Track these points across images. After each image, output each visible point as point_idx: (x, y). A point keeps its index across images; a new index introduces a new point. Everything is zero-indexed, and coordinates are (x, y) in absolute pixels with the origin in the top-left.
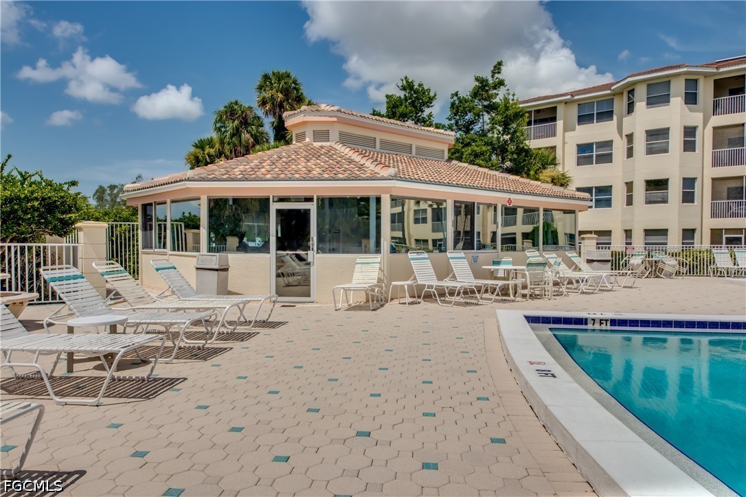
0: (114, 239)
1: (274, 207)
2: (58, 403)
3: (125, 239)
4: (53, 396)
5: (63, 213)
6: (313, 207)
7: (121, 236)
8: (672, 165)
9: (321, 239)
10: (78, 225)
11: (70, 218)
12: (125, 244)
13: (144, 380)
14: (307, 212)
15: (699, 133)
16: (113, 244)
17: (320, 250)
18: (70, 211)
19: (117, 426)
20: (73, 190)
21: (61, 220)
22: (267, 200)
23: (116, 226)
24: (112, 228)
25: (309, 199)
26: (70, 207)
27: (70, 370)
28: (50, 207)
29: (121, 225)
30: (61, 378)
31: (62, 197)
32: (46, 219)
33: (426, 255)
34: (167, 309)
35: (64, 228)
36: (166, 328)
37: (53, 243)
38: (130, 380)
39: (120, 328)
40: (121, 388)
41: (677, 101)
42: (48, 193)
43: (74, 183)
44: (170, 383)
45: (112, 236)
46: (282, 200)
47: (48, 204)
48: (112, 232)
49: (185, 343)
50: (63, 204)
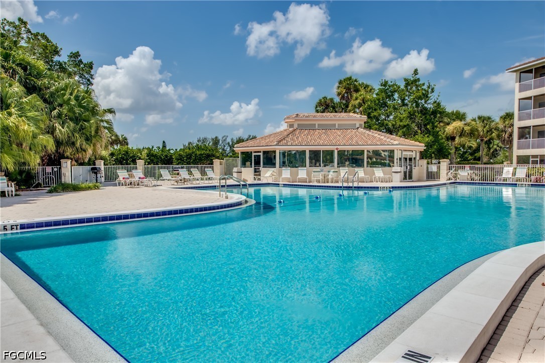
1: (253, 154)
6: (261, 154)
9: (264, 164)
10: (214, 161)
14: (260, 155)
17: (263, 167)
22: (252, 152)
25: (260, 152)
33: (289, 168)
46: (255, 152)
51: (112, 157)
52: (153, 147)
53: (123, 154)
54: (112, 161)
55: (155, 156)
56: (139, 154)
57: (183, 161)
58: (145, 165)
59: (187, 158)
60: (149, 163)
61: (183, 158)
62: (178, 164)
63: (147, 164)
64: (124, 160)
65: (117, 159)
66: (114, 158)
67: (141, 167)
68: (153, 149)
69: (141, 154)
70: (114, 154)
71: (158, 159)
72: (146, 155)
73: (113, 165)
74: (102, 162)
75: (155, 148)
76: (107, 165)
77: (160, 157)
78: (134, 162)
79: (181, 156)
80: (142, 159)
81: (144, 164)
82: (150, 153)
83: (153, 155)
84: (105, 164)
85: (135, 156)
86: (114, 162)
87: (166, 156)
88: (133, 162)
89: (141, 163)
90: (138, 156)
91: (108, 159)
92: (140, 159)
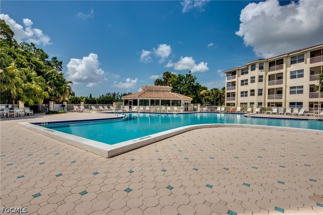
1: (129, 101)
8: (256, 86)
9: (133, 104)
15: (264, 77)
17: (133, 106)
25: (132, 100)
33: (143, 106)
41: (257, 69)
52: (88, 97)
53: (75, 99)
55: (89, 101)
57: (100, 103)
59: (102, 101)
61: (100, 101)
63: (85, 103)
64: (75, 102)
65: (72, 101)
67: (83, 105)
72: (84, 100)
73: (71, 104)
74: (66, 102)
76: (68, 104)
77: (91, 101)
78: (80, 103)
83: (87, 100)
84: (67, 104)
85: (80, 100)
87: (93, 101)
89: (82, 103)
91: (69, 101)
92: (82, 101)
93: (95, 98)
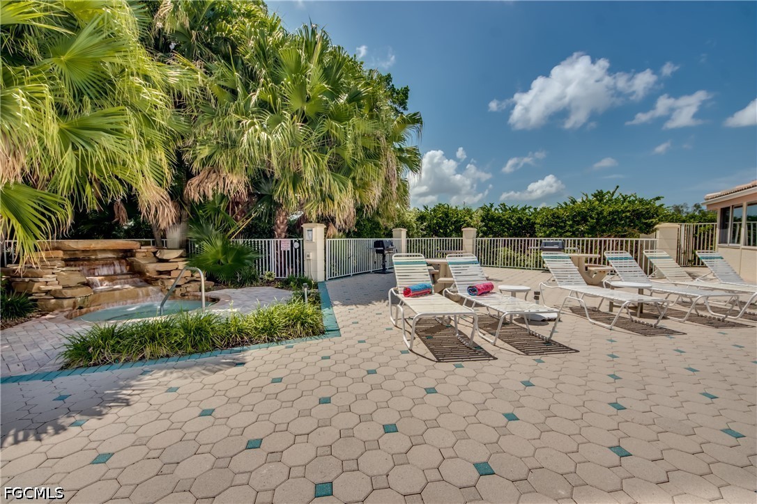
0: (698, 236)
2: (591, 322)
3: (708, 236)
4: (588, 318)
5: (646, 219)
7: (704, 234)
10: (657, 226)
11: (652, 222)
12: (708, 240)
13: (652, 326)
16: (696, 239)
18: (653, 217)
19: (612, 341)
20: (658, 203)
21: (646, 223)
23: (701, 226)
24: (697, 227)
26: (653, 215)
27: (611, 310)
28: (638, 215)
29: (705, 226)
30: (603, 313)
31: (648, 209)
32: (634, 223)
34: (698, 287)
35: (648, 229)
36: (691, 299)
37: (643, 238)
38: (643, 323)
39: (645, 291)
40: (633, 326)
42: (638, 206)
43: (658, 199)
44: (670, 332)
45: (696, 233)
47: (637, 214)
48: (696, 230)
49: (710, 314)
50: (648, 213)
51: (422, 223)
52: (492, 206)
53: (440, 218)
54: (422, 229)
55: (497, 220)
56: (467, 218)
57: (562, 228)
58: (477, 236)
59: (574, 221)
60: (485, 234)
61: (564, 222)
62: (549, 236)
63: (480, 235)
64: (440, 227)
65: (429, 226)
66: (425, 224)
67: (471, 241)
68: (493, 209)
69: (471, 218)
70: (425, 218)
71: (503, 225)
72: (479, 219)
73: (424, 236)
74: (404, 232)
75: (496, 206)
76: (412, 236)
77: (507, 221)
78: (458, 231)
79: (558, 217)
80: (472, 227)
81: (475, 234)
82: (487, 216)
83: (492, 219)
84: (408, 235)
85: (460, 222)
86: (425, 233)
87: (520, 220)
88: (456, 232)
89: (469, 237)
90: (465, 221)
91: (415, 225)
92: (469, 225)
93: (524, 209)
